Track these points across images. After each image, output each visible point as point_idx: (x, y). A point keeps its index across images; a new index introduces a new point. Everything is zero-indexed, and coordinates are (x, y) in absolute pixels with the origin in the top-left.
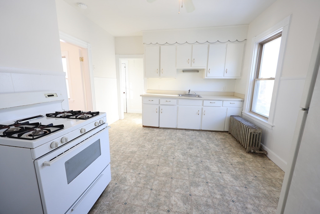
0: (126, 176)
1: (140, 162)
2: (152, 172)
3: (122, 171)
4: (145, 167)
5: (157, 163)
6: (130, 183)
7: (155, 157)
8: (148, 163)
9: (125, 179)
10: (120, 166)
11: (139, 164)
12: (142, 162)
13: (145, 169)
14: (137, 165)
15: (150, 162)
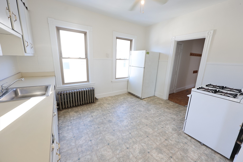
0: (172, 131)
1: (158, 135)
2: (154, 124)
3: (175, 136)
4: (156, 130)
5: (146, 126)
6: (170, 127)
7: (143, 132)
8: (152, 131)
9: (173, 130)
10: (176, 141)
11: (159, 133)
12: (156, 134)
13: (157, 128)
14: (161, 134)
15: (150, 131)
